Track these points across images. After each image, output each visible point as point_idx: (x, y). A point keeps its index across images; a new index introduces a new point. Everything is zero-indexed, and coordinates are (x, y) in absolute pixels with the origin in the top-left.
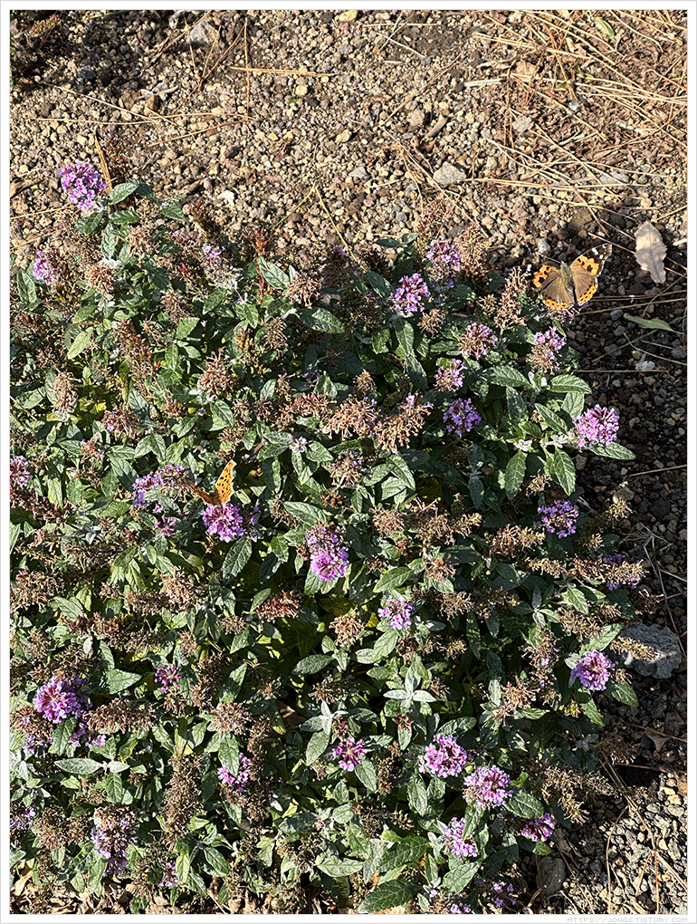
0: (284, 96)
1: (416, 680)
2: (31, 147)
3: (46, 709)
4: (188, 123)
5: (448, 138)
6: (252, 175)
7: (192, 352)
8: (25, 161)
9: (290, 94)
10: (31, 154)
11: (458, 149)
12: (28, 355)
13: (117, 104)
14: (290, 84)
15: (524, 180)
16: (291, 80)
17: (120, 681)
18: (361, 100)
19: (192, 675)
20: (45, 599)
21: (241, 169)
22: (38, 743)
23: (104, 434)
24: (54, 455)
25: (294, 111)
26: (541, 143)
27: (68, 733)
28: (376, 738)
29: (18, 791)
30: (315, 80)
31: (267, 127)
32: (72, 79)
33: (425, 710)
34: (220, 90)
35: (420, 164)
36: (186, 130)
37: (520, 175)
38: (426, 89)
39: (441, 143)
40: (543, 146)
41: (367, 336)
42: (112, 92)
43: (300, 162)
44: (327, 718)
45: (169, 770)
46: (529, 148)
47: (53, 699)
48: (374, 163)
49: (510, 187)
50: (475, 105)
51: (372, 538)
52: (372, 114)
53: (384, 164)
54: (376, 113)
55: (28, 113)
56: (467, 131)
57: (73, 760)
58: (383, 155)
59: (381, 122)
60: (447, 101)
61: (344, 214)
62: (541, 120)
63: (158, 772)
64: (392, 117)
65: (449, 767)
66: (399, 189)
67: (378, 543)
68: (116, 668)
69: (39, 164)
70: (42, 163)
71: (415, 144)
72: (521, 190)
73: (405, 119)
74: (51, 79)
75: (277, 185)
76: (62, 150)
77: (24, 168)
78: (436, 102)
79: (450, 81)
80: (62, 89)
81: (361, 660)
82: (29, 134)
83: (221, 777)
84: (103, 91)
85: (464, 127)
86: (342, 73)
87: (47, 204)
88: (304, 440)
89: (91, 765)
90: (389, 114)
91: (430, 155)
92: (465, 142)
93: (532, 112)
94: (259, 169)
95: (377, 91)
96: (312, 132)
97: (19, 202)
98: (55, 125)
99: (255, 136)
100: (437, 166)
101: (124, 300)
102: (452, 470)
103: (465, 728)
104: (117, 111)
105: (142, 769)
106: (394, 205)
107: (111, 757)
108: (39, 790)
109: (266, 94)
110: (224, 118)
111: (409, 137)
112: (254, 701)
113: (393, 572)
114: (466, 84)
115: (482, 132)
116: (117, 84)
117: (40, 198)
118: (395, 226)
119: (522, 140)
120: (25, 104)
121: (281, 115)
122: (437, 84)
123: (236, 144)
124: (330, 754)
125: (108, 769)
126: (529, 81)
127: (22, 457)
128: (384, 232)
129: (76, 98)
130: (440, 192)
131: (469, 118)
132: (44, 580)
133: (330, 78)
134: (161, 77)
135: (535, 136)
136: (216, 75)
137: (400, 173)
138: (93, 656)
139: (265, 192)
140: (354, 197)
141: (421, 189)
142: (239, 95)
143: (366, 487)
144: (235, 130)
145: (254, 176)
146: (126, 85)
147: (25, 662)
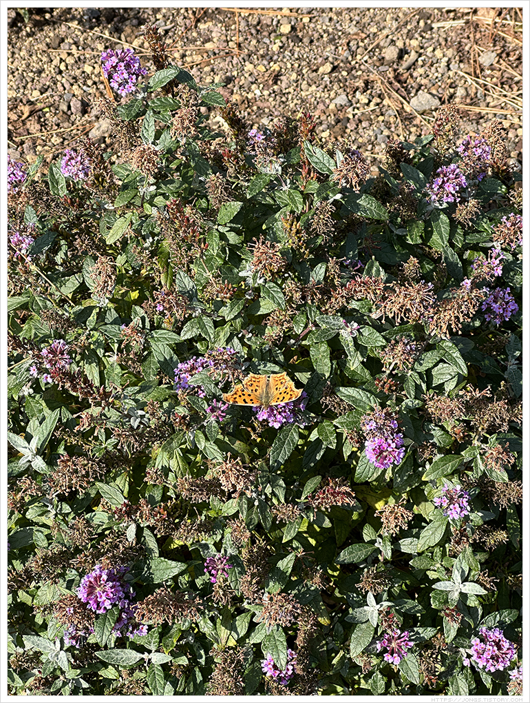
0: (270, 34)
1: (463, 571)
2: (43, 75)
3: (91, 599)
4: (183, 56)
5: (421, 71)
6: (244, 101)
7: (233, 238)
8: (38, 87)
9: (275, 31)
10: (42, 81)
11: (430, 80)
12: (63, 242)
13: (120, 39)
14: (274, 23)
15: (493, 107)
16: (275, 20)
17: (165, 570)
18: (339, 38)
19: (240, 565)
20: (85, 484)
21: (234, 96)
22: (80, 633)
23: (143, 319)
24: (94, 339)
25: (279, 46)
26: (506, 75)
27: (110, 623)
28: (421, 630)
29: (57, 681)
30: (297, 20)
31: (256, 60)
32: (79, 17)
33: (472, 602)
34: (212, 28)
35: (397, 92)
36: (183, 61)
37: (489, 103)
38: (397, 29)
39: (415, 74)
40: (508, 78)
41: (400, 227)
42: (116, 28)
43: (287, 91)
44: (372, 609)
45: (210, 661)
46: (494, 80)
47: (98, 589)
48: (355, 92)
49: (480, 113)
50: (443, 43)
51: (423, 425)
52: (349, 50)
53: (364, 92)
54: (354, 48)
55: (40, 46)
56: (437, 65)
57: (114, 650)
58: (363, 85)
59: (359, 57)
60: (417, 39)
61: (330, 136)
62: (504, 55)
63: (199, 663)
64: (369, 52)
65: (498, 662)
66: (379, 114)
67: (430, 430)
68: (160, 556)
69: (50, 90)
70: (53, 90)
71: (391, 75)
72: (490, 116)
73: (380, 54)
74: (60, 17)
75: (267, 110)
76: (71, 78)
77: (36, 94)
78: (408, 40)
79: (418, 23)
80: (70, 24)
81: (404, 549)
82: (40, 63)
83: (265, 670)
84: (107, 27)
85: (435, 62)
86: (321, 15)
87: (58, 125)
88: (356, 325)
89: (133, 656)
90: (366, 49)
91: (405, 85)
92: (436, 74)
93: (496, 48)
94: (250, 96)
95: (353, 30)
96: (296, 65)
97: (32, 122)
98: (64, 56)
99: (245, 68)
100: (412, 95)
101: (166, 186)
102: (489, 360)
103: (507, 620)
104: (119, 45)
105: (184, 661)
106: (375, 128)
107: (153, 648)
108: (77, 681)
109: (253, 31)
110: (217, 51)
111: (385, 70)
112: (299, 591)
113: (441, 460)
114: (433, 25)
115: (451, 66)
116: (119, 21)
117: (51, 119)
118: (377, 148)
119: (488, 72)
120: (37, 37)
121: (268, 50)
122: (407, 24)
123: (228, 74)
124: (374, 646)
125: (150, 660)
126: (490, 23)
127: (62, 341)
128: (367, 152)
129: (82, 33)
130: (416, 117)
131: (438, 53)
132: (86, 465)
133: (311, 19)
134: (159, 16)
135: (500, 69)
136: (208, 15)
137: (379, 100)
138: (137, 544)
139: (257, 116)
140: (338, 121)
141: (399, 114)
142: (229, 32)
143: (417, 372)
144: (227, 63)
145: (246, 102)
146: (128, 22)
147: (64, 549)
